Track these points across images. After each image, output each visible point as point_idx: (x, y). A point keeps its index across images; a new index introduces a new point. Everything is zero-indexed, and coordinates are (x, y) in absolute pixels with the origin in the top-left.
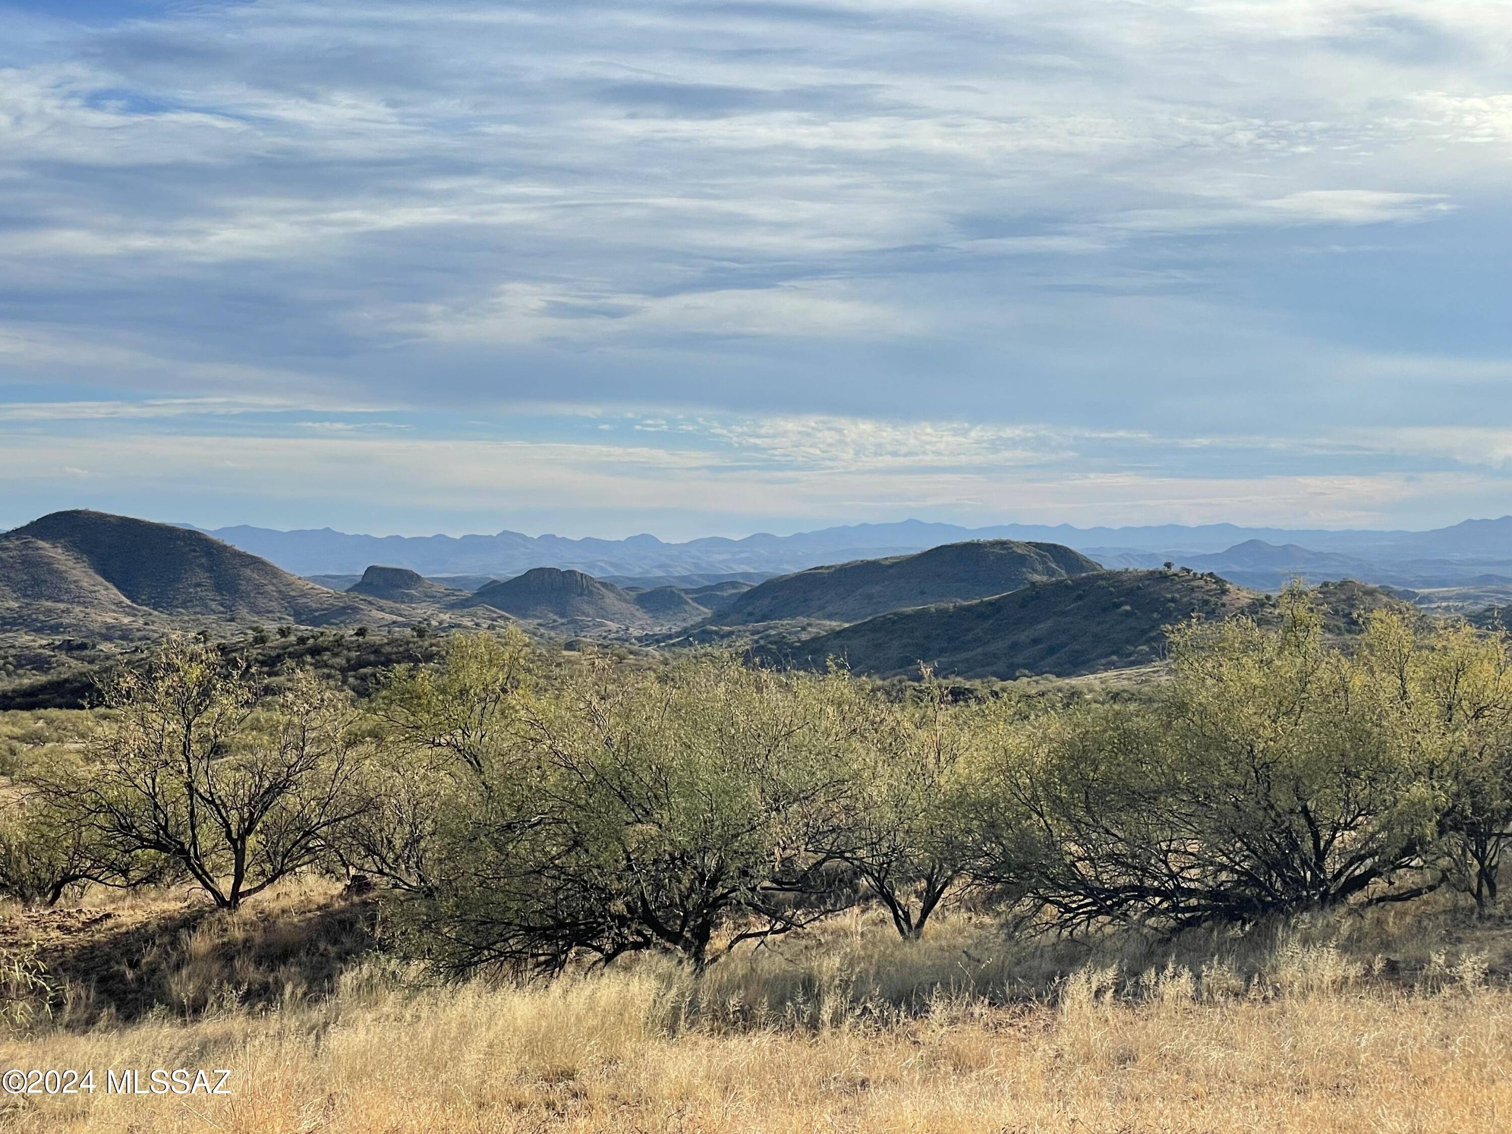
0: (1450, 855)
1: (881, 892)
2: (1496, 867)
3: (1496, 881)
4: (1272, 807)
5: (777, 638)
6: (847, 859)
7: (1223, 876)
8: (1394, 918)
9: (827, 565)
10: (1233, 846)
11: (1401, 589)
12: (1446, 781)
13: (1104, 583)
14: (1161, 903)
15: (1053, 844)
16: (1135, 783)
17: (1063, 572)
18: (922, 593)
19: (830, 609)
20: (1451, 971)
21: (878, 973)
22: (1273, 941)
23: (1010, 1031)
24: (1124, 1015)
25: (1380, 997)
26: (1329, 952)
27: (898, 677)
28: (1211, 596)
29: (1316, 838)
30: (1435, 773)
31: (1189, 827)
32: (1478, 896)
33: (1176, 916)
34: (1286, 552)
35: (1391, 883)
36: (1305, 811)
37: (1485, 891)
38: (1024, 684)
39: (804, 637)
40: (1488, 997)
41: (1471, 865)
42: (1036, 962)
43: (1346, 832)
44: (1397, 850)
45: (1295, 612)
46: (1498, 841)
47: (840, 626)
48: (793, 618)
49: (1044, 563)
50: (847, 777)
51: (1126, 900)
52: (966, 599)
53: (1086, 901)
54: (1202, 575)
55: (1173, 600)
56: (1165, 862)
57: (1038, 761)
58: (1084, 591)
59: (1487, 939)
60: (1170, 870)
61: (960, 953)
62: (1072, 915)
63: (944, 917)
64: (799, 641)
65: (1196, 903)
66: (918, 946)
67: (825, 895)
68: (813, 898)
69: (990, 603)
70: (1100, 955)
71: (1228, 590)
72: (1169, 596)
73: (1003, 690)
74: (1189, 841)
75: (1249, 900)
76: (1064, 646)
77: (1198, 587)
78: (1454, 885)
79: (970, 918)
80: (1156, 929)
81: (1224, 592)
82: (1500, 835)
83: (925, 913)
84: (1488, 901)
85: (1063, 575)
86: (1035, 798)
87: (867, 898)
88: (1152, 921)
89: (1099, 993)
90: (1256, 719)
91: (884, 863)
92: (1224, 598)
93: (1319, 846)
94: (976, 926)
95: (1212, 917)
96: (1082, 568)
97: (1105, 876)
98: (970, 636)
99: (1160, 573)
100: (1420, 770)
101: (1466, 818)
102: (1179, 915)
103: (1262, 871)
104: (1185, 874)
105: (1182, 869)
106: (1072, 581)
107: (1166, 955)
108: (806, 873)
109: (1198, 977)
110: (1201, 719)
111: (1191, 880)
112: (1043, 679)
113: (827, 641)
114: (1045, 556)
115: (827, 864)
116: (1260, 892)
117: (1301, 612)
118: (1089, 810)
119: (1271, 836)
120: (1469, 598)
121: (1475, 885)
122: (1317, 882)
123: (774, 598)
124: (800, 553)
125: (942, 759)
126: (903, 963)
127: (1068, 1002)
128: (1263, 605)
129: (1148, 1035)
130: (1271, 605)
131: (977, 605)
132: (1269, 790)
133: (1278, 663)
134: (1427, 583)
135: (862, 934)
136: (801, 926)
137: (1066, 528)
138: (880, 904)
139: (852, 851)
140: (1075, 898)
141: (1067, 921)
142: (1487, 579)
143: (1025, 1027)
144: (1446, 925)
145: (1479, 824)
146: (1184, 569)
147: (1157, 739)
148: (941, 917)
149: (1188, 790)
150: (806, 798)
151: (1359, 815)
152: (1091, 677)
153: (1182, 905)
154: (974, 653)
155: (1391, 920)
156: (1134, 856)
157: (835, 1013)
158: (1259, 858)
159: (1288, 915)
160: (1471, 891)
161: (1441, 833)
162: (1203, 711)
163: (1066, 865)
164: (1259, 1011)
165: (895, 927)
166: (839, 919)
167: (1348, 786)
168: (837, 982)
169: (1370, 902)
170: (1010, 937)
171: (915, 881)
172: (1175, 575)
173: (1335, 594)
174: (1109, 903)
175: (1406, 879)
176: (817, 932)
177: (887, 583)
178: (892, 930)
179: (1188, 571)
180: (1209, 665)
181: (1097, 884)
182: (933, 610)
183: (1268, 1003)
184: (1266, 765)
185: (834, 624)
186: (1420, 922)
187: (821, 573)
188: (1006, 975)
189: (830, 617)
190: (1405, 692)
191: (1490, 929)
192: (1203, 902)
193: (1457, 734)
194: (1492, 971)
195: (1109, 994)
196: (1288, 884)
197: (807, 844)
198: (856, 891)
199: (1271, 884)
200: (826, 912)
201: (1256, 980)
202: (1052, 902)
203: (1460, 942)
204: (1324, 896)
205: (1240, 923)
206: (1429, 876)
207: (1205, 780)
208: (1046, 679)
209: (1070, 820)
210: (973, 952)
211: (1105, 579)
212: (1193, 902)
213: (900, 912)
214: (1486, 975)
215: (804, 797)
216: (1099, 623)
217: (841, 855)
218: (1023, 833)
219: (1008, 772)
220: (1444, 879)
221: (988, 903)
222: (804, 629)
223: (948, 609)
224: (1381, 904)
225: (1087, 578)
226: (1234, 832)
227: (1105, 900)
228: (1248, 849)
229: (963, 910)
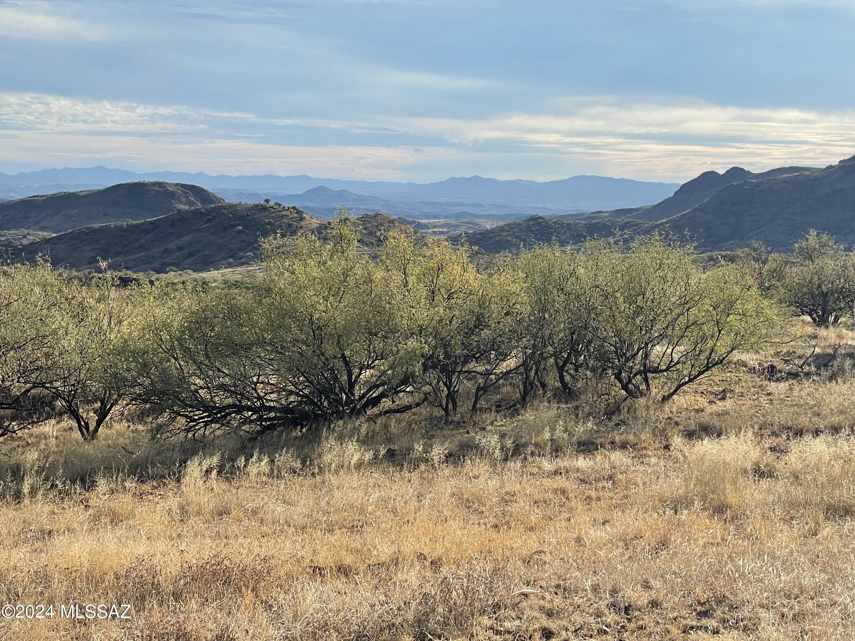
0: (431, 384)
1: (70, 410)
2: (457, 391)
3: (457, 400)
4: (323, 354)
5: (6, 243)
6: (47, 388)
7: (292, 398)
8: (395, 423)
9: (41, 195)
10: (298, 379)
11: (411, 220)
12: (429, 338)
13: (226, 211)
14: (252, 415)
15: (184, 378)
16: (237, 339)
17: (199, 204)
18: (106, 215)
19: (42, 224)
20: (426, 455)
21: (66, 462)
22: (320, 438)
23: (150, 497)
24: (224, 486)
25: (383, 472)
26: (353, 444)
27: (89, 270)
28: (294, 221)
29: (350, 375)
30: (423, 333)
31: (271, 367)
32: (446, 410)
33: (261, 423)
34: (342, 195)
35: (394, 402)
36: (343, 356)
37: (450, 406)
38: (172, 276)
39: (25, 242)
40: (447, 471)
41: (443, 390)
42: (169, 454)
43: (368, 370)
44: (398, 381)
45: (342, 232)
46: (459, 375)
47: (50, 235)
48: (17, 230)
49: (187, 197)
50: (47, 333)
51: (230, 414)
52: (134, 220)
53: (204, 415)
54: (288, 208)
55: (269, 223)
56: (255, 389)
57: (175, 324)
58: (212, 216)
59: (450, 436)
60: (258, 394)
61: (121, 448)
62: (195, 423)
63: (112, 426)
64: (21, 245)
65: (274, 415)
66: (94, 444)
67: (32, 411)
68: (24, 414)
69: (151, 223)
70: (211, 448)
71: (304, 218)
72: (267, 221)
73: (157, 280)
74: (271, 377)
75: (307, 413)
76: (198, 252)
77: (285, 216)
78: (431, 403)
79: (129, 426)
80: (248, 432)
81: (302, 219)
82: (460, 372)
83: (99, 423)
84: (452, 413)
85: (200, 205)
86: (173, 348)
87: (61, 414)
88: (246, 427)
89: (208, 472)
90: (314, 298)
91: (72, 391)
92: (302, 223)
93: (352, 379)
94: (133, 431)
95: (283, 424)
96: (211, 202)
97: (217, 399)
98: (137, 244)
99: (262, 205)
100: (414, 331)
101: (440, 361)
102: (263, 423)
103: (316, 395)
104: (268, 397)
105: (266, 394)
106: (205, 209)
107: (253, 448)
108: (18, 397)
109: (272, 461)
110: (281, 298)
111: (271, 401)
112: (185, 273)
113: (40, 245)
114: (188, 193)
115: (33, 391)
116: (314, 408)
117: (346, 231)
118: (207, 356)
119: (321, 372)
120: (452, 227)
121: (444, 403)
122: (349, 401)
123: (4, 216)
124: (22, 186)
125: (112, 323)
126: (82, 456)
127: (187, 478)
128: (326, 228)
129: (238, 499)
130: (331, 228)
131: (142, 223)
132: (322, 343)
133: (330, 263)
134: (427, 217)
135: (56, 437)
136: (14, 432)
137: (201, 175)
138: (70, 418)
139: (51, 382)
140: (197, 413)
141: (191, 427)
142: (462, 214)
143: (160, 495)
144: (426, 427)
145: (448, 365)
146: (276, 204)
147: (252, 311)
148: (110, 425)
149: (271, 343)
150: (20, 347)
151: (376, 360)
152: (216, 272)
153: (265, 417)
154: (139, 255)
155: (393, 424)
156: (235, 386)
157: (32, 487)
158: (314, 386)
159: (330, 422)
160: (441, 405)
161: (425, 370)
162: (281, 292)
163: (191, 391)
164: (308, 482)
165: (79, 432)
166: (41, 428)
167: (370, 341)
168: (36, 468)
169: (380, 415)
170: (153, 438)
171: (93, 403)
172: (272, 207)
173: (371, 222)
174: (219, 415)
175: (403, 399)
176: (26, 436)
177: (82, 207)
178: (77, 435)
179: (280, 205)
180: (287, 264)
181: (212, 404)
182: (113, 226)
183: (315, 477)
184: (320, 328)
185: (45, 234)
186: (410, 426)
187: (37, 200)
188: (150, 461)
189: (42, 229)
190: (407, 283)
191: (452, 429)
192: (278, 414)
193: (437, 309)
194: (450, 455)
195: (214, 472)
196: (332, 403)
197: (19, 378)
198: (53, 409)
199: (321, 403)
200: (33, 422)
201: (308, 463)
202: (182, 415)
203: (434, 438)
204: (352, 410)
205: (299, 427)
206: (417, 397)
207: (282, 337)
208: (187, 273)
209: (195, 362)
210: (129, 448)
211: (226, 209)
212: (272, 415)
213: (82, 423)
214: (447, 457)
215: (18, 347)
216: (222, 237)
217: (43, 385)
218: (164, 370)
219: (157, 332)
220: (426, 399)
221: (141, 417)
222: (24, 237)
223: (123, 226)
224: (387, 415)
225: (215, 207)
226: (298, 370)
227: (216, 414)
228: (308, 381)
229: (124, 421)
